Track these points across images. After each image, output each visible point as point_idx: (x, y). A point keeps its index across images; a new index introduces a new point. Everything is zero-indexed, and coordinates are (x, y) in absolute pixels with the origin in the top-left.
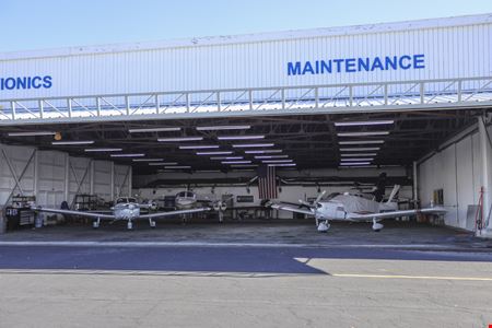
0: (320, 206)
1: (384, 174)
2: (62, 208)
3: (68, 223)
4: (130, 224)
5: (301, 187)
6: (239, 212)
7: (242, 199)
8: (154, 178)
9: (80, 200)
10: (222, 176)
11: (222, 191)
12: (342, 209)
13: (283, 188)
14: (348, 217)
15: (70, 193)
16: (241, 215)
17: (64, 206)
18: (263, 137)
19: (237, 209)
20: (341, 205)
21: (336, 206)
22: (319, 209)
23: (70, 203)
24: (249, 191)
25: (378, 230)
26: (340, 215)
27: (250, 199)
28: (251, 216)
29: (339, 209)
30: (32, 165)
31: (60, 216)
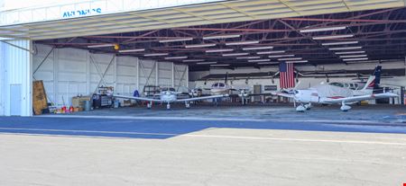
0: (297, 92)
1: (379, 68)
2: (135, 95)
3: (138, 105)
4: (168, 106)
5: (313, 79)
6: (267, 97)
7: (268, 88)
8: (207, 73)
9: (147, 89)
10: (256, 71)
11: (253, 82)
12: (316, 95)
13: (299, 79)
14: (322, 101)
15: (140, 84)
16: (268, 100)
17: (136, 93)
18: (257, 42)
19: (265, 95)
20: (315, 92)
21: (311, 92)
22: (297, 95)
23: (141, 92)
24: (273, 82)
25: (345, 111)
26: (315, 99)
27: (274, 88)
28: (275, 100)
29: (314, 94)
30: (112, 66)
31: (133, 101)
